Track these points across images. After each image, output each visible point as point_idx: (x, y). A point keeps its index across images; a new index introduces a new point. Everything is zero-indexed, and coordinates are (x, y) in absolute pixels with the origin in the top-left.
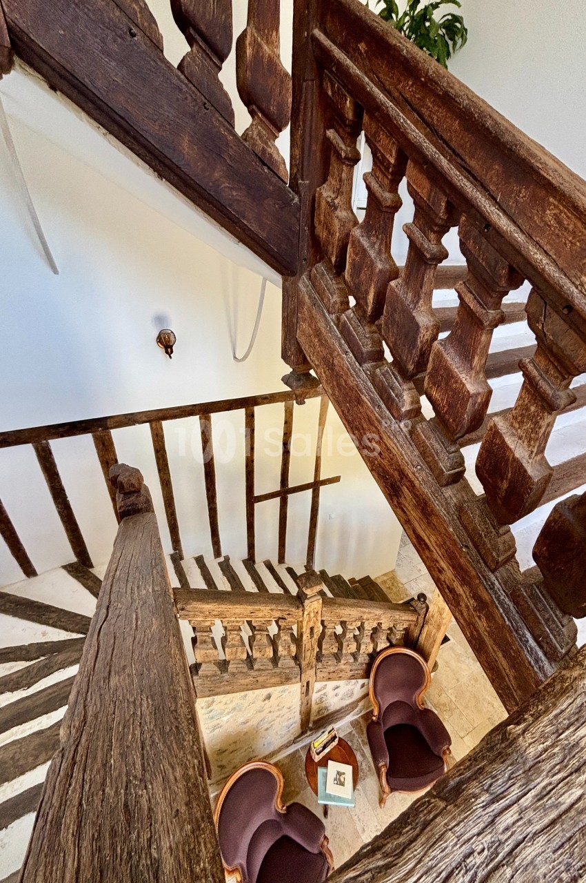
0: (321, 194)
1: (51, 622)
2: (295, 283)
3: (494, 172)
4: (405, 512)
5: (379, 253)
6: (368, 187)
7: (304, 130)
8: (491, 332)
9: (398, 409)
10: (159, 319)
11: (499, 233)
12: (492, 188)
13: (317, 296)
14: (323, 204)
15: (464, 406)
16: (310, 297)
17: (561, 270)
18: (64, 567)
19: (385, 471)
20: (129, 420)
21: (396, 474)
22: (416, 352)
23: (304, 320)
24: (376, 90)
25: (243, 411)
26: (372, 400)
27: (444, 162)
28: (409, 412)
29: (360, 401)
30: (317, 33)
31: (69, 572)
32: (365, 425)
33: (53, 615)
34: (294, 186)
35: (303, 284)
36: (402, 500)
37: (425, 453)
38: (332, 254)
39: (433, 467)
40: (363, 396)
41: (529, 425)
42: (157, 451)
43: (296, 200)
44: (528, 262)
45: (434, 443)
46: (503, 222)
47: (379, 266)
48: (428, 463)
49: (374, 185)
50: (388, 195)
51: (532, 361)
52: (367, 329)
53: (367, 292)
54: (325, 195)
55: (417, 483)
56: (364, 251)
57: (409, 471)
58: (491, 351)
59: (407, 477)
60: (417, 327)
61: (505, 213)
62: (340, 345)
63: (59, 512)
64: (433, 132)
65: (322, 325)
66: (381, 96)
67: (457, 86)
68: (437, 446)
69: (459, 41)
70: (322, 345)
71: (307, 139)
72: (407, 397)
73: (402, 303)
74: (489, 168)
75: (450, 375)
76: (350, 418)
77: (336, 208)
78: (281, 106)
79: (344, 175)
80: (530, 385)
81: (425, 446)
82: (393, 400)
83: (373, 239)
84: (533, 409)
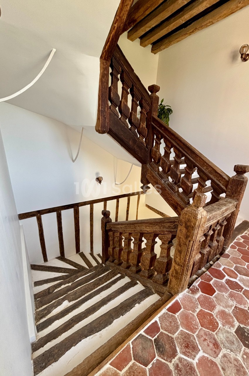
0: (153, 149)
1: (63, 272)
2: (146, 166)
3: (189, 152)
4: (179, 212)
5: (168, 161)
6: (165, 149)
7: (149, 137)
8: (191, 175)
9: (175, 191)
10: (97, 174)
11: (191, 160)
12: (189, 154)
13: (152, 168)
14: (154, 151)
15: (189, 188)
16: (150, 169)
17: (201, 166)
18: (57, 258)
19: (173, 204)
20: (85, 204)
21: (176, 204)
22: (178, 179)
23: (149, 174)
24: (167, 136)
25: (116, 200)
26: (169, 189)
27: (181, 149)
28: (177, 191)
29: (165, 190)
30: (152, 123)
31: (59, 259)
32: (167, 195)
33: (63, 270)
34: (147, 147)
35: (148, 166)
36: (178, 210)
37: (182, 199)
38: (156, 160)
39: (184, 201)
40: (166, 189)
41: (200, 190)
42: (91, 214)
43: (147, 150)
44: (196, 165)
45: (184, 196)
46: (192, 159)
47: (168, 163)
48: (183, 200)
49: (166, 150)
50: (169, 151)
51: (199, 179)
52: (166, 175)
53: (166, 168)
54: (154, 149)
55: (181, 205)
56: (165, 161)
57: (179, 203)
58: (192, 178)
59: (179, 204)
60: (178, 174)
61: (192, 158)
62: (159, 178)
63: (59, 236)
64: (178, 144)
65: (154, 175)
66: (168, 137)
67: (181, 139)
68: (184, 197)
69: (171, 112)
70: (154, 178)
71: (150, 139)
72: (176, 188)
73: (174, 170)
74: (188, 151)
75: (185, 183)
76: (163, 194)
77: (157, 152)
78: (145, 134)
79: (158, 146)
80: (200, 184)
81: (182, 197)
82: (174, 189)
83: (166, 158)
84: (201, 187)
